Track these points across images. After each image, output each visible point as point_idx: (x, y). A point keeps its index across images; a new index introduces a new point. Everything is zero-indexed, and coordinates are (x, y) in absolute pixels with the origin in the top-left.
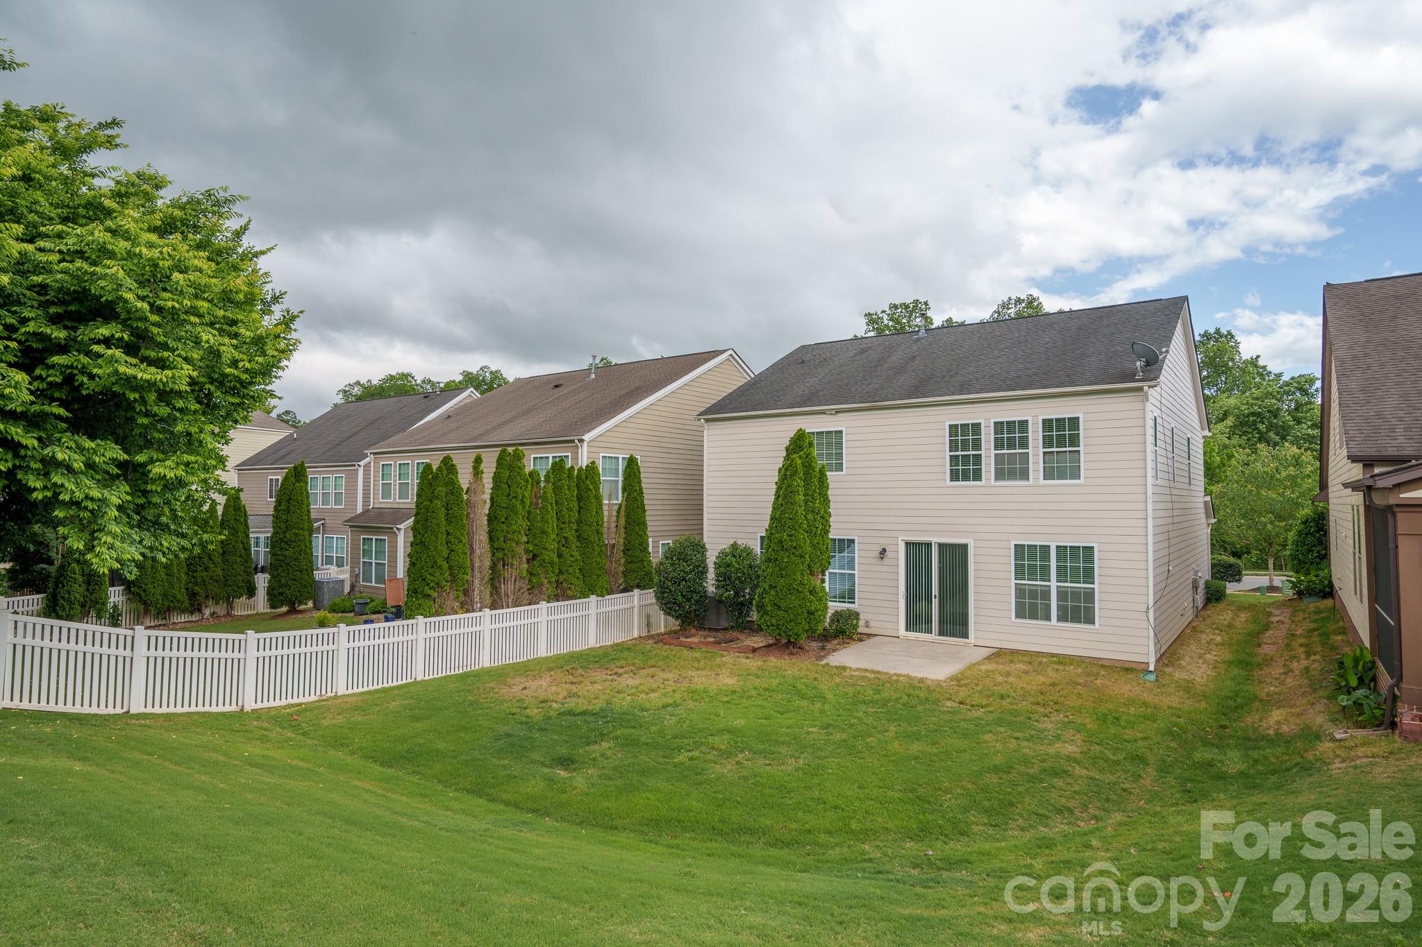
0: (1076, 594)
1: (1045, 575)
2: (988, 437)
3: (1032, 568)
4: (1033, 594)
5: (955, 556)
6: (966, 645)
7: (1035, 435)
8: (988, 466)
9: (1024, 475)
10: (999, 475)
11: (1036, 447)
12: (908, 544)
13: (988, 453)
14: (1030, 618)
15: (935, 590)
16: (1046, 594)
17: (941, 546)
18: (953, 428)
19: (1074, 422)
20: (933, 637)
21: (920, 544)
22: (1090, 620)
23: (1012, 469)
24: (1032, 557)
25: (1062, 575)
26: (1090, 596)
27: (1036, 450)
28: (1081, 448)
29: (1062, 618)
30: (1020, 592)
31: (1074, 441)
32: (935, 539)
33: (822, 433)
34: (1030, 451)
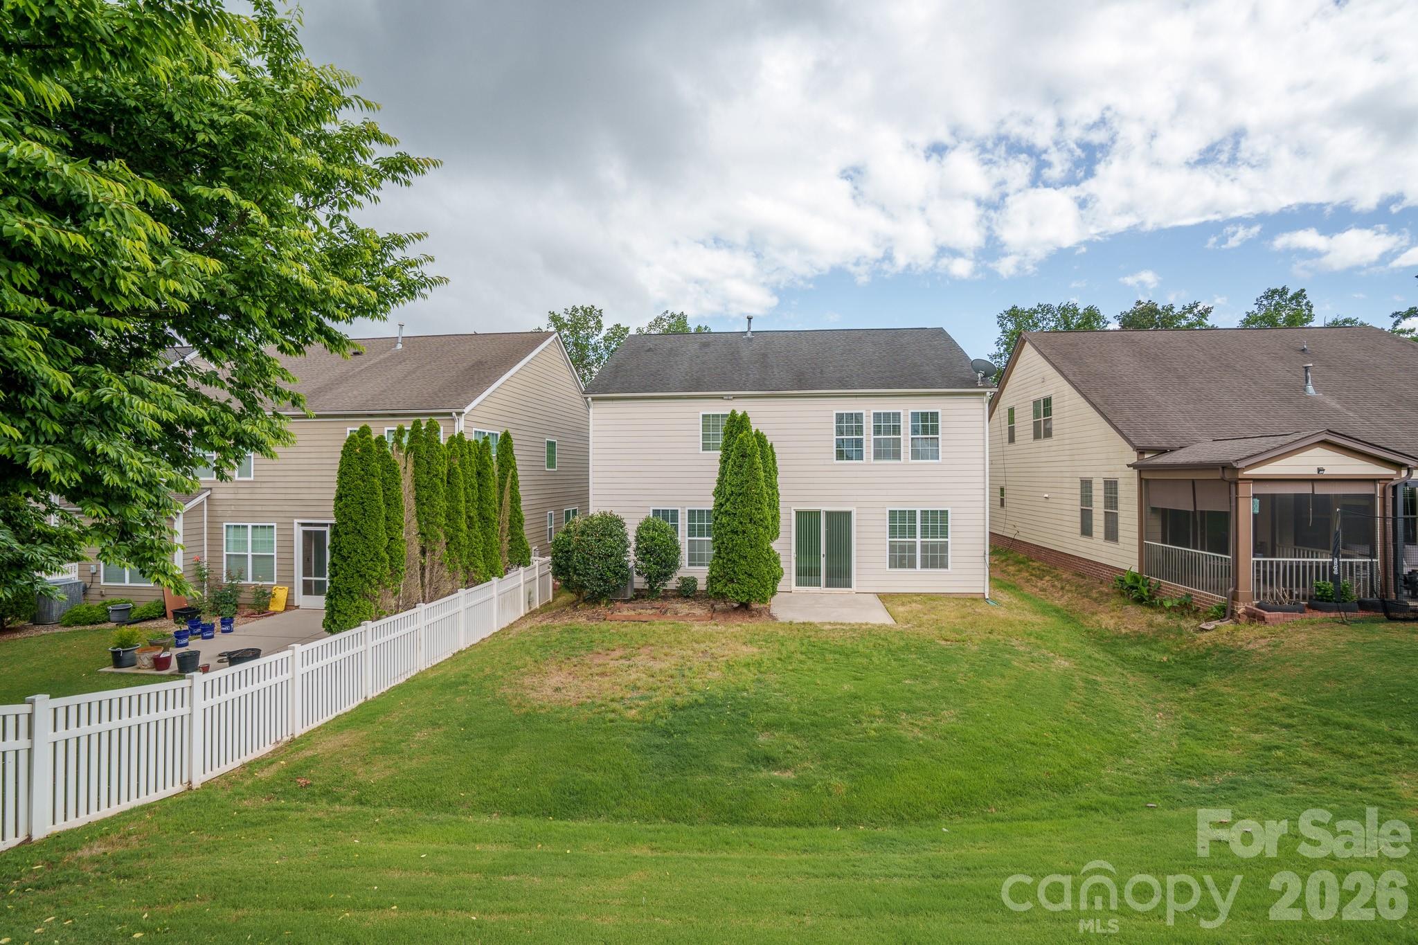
0: (934, 548)
1: (913, 533)
2: (868, 425)
3: (903, 529)
4: (902, 548)
5: (840, 522)
6: (850, 593)
7: (906, 425)
8: (868, 448)
9: (897, 455)
10: (877, 455)
11: (906, 434)
12: (798, 513)
13: (868, 437)
14: (900, 567)
15: (823, 551)
16: (912, 548)
17: (828, 513)
18: (840, 417)
19: (935, 416)
20: (823, 589)
21: (810, 513)
22: (944, 565)
23: (888, 451)
24: (903, 519)
25: (925, 533)
26: (944, 547)
27: (906, 436)
28: (940, 436)
29: (924, 566)
30: (892, 548)
31: (935, 430)
32: (824, 508)
33: (718, 416)
34: (902, 436)
